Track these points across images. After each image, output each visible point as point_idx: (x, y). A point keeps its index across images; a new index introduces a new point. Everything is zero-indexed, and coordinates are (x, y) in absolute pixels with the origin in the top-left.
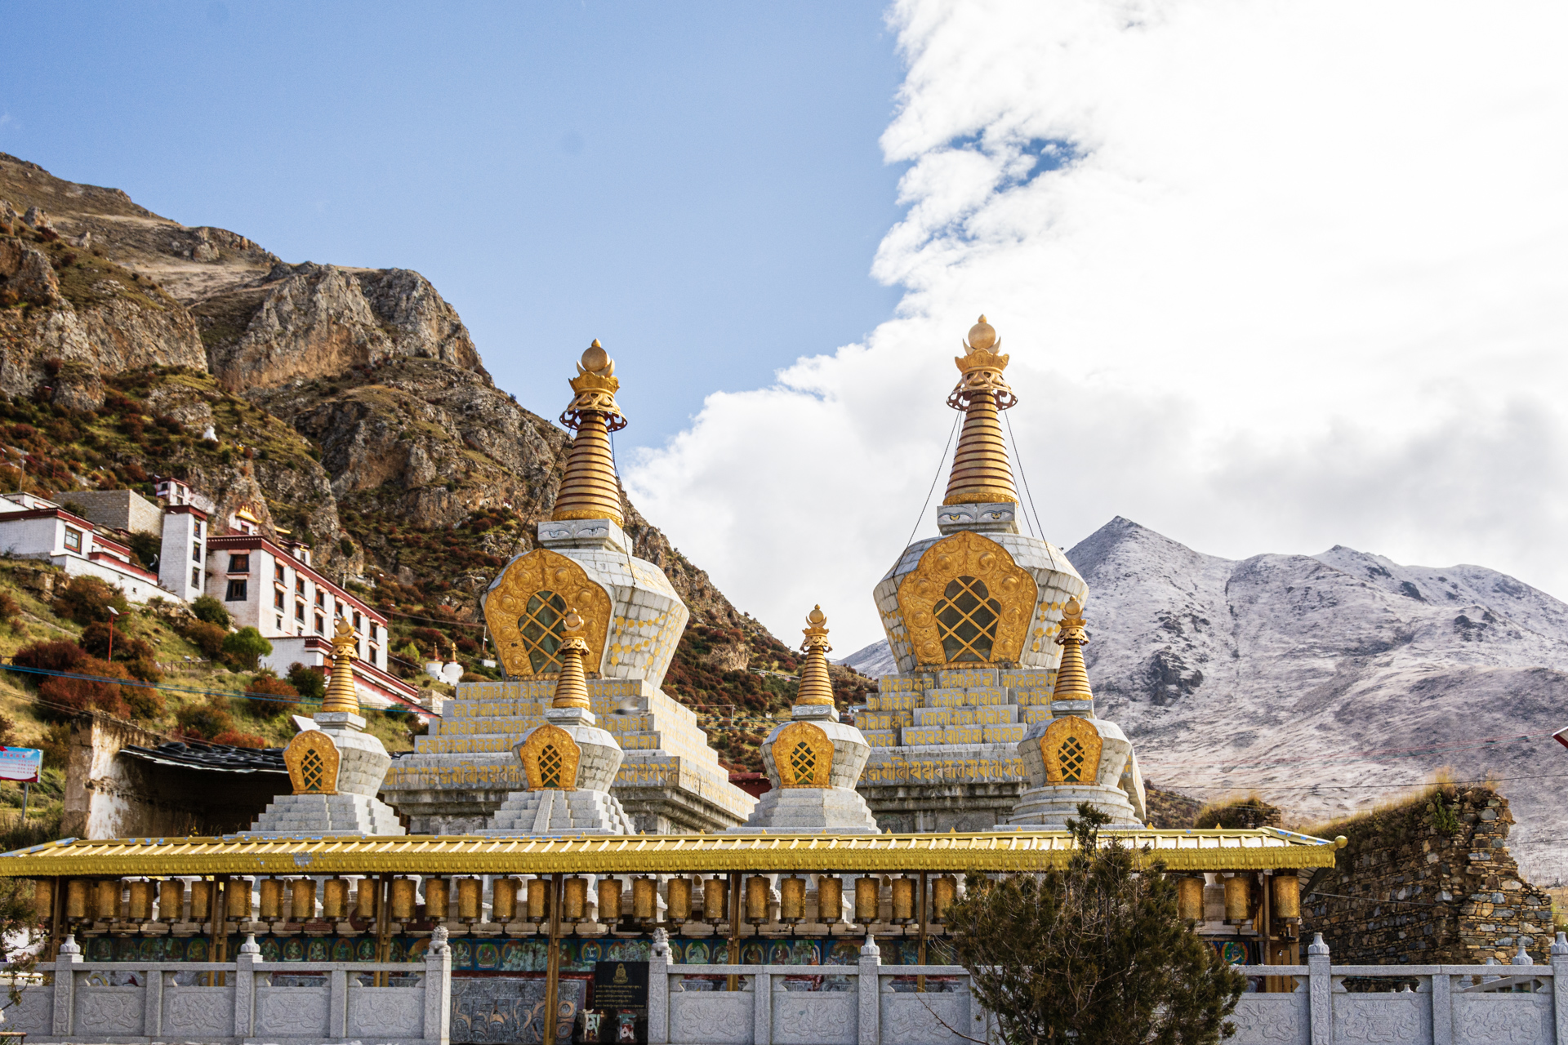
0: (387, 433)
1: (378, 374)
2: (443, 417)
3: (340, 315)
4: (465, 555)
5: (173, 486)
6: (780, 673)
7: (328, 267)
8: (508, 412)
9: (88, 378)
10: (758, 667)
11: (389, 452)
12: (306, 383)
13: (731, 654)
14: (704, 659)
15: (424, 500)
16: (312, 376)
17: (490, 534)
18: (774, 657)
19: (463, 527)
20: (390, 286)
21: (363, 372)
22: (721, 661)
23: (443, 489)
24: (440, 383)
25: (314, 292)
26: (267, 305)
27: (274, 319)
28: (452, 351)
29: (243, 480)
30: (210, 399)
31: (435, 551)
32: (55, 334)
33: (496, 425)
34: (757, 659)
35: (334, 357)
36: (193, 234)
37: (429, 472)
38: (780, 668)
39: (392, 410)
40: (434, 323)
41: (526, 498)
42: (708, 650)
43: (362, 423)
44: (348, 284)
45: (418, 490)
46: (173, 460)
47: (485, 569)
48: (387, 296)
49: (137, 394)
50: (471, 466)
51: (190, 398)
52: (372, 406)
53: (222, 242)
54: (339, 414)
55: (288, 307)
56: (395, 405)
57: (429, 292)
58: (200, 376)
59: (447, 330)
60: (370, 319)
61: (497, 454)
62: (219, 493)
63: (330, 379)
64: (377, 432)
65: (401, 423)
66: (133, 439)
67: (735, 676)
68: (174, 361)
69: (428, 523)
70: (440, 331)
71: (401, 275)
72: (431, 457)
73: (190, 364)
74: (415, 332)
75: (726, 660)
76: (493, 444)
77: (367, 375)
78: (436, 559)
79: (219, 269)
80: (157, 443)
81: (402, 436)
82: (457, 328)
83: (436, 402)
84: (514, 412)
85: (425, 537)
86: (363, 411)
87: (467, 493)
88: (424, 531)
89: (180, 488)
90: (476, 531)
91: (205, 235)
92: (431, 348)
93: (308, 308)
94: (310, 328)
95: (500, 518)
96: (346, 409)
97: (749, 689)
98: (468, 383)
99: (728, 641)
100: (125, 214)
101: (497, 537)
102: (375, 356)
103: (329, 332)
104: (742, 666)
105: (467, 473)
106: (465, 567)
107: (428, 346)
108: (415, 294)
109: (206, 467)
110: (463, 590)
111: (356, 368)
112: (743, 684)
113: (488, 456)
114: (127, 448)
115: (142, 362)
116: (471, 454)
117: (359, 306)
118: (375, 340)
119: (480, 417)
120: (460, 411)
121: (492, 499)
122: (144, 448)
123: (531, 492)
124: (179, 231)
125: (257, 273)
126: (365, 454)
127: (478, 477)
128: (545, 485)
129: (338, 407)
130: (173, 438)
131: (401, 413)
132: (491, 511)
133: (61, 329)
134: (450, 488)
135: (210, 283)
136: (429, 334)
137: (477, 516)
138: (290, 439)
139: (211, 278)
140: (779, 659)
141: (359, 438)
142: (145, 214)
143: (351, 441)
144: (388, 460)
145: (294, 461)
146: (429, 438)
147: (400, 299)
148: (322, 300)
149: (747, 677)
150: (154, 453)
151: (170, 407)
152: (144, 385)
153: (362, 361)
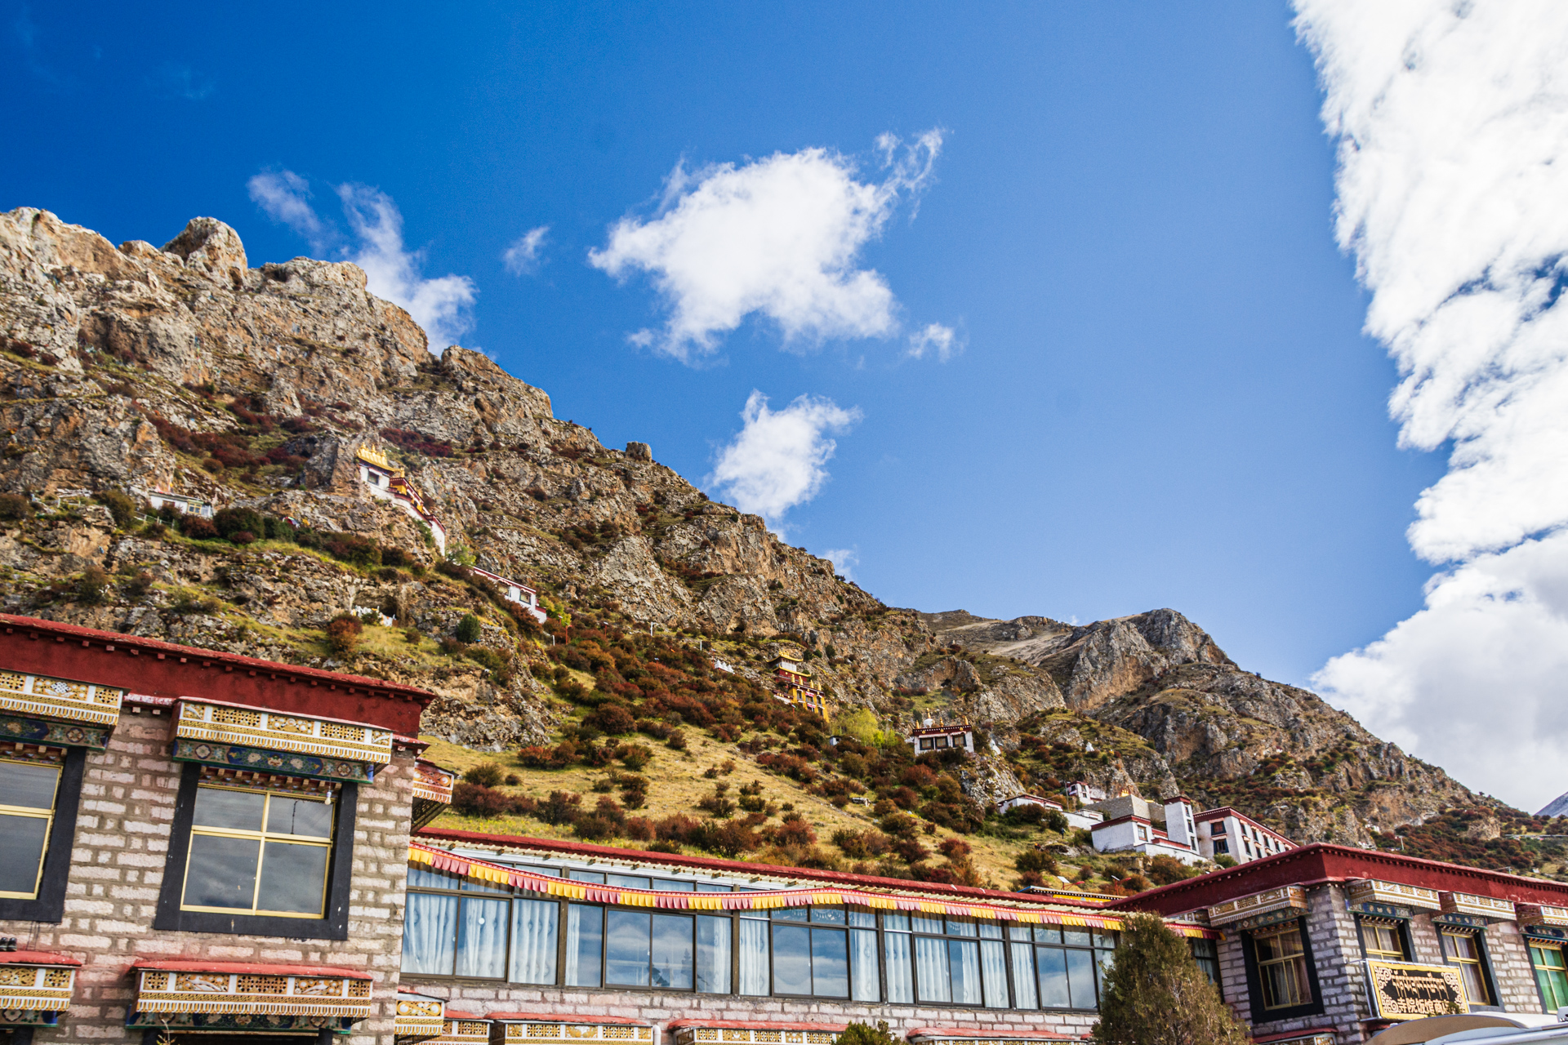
0: (1187, 720)
1: (1163, 682)
2: (1219, 700)
3: (1128, 650)
4: (1266, 792)
5: (1079, 786)
6: (1532, 835)
7: (1113, 621)
8: (1261, 686)
9: (1009, 729)
10: (1510, 833)
11: (1191, 732)
12: (1116, 699)
13: (1486, 827)
14: (1464, 835)
15: (1224, 760)
16: (1119, 694)
17: (1278, 774)
18: (1520, 823)
19: (1257, 773)
20: (1154, 622)
21: (1152, 683)
22: (1479, 834)
23: (1236, 749)
24: (1206, 677)
25: (1109, 639)
26: (1081, 656)
27: (1088, 664)
28: (1206, 654)
29: (1118, 773)
30: (1075, 725)
31: (1243, 794)
32: (984, 707)
33: (1256, 697)
34: (1506, 827)
35: (1130, 678)
36: (1013, 624)
37: (1222, 739)
38: (1529, 830)
39: (1186, 704)
40: (1190, 638)
41: (1290, 743)
42: (1465, 827)
43: (1168, 717)
44: (1129, 629)
45: (1218, 754)
46: (1073, 770)
47: (1284, 799)
48: (1154, 629)
49: (1032, 732)
50: (1250, 729)
51: (1066, 726)
52: (1172, 704)
53: (1032, 624)
54: (1150, 715)
55: (1095, 653)
56: (1187, 700)
57: (1182, 620)
58: (1065, 712)
59: (1199, 641)
60: (1148, 648)
61: (1262, 716)
62: (1107, 784)
63: (1132, 693)
64: (1180, 721)
65: (1195, 711)
66: (1045, 762)
67: (1494, 844)
68: (1047, 706)
69: (1231, 776)
70: (1195, 642)
71: (1159, 613)
72: (1221, 729)
73: (1056, 706)
74: (1179, 648)
75: (1483, 832)
76: (1257, 710)
77: (1156, 685)
78: (1246, 800)
79: (1035, 641)
80: (1060, 761)
81: (1198, 720)
82: (1205, 638)
83: (1209, 691)
84: (1265, 685)
85: (1232, 786)
86: (1166, 709)
87: (1253, 748)
88: (1230, 781)
89: (1083, 787)
90: (1268, 773)
91: (1020, 623)
92: (1192, 656)
93: (1107, 651)
94: (1112, 663)
95: (1282, 760)
96: (1154, 710)
97: (1511, 852)
98: (1225, 673)
99: (1480, 817)
100: (970, 623)
101: (1285, 775)
102: (1157, 671)
103: (1124, 662)
104: (1496, 835)
105: (1249, 734)
106: (1269, 801)
107: (1190, 655)
108: (1172, 623)
109: (1094, 770)
110: (1274, 817)
111: (1146, 682)
112: (1504, 849)
113: (1257, 719)
114: (1044, 768)
115: (1029, 712)
116: (1246, 720)
117: (1138, 639)
118: (1155, 659)
119: (1243, 694)
120: (1227, 693)
121: (1269, 749)
122: (1053, 766)
123: (1293, 737)
124: (1005, 624)
125: (1061, 637)
126: (1176, 737)
127: (1257, 735)
128: (1302, 731)
129: (1149, 710)
130: (1070, 755)
131: (1193, 704)
132: (1274, 757)
133: (987, 703)
134: (1241, 748)
135: (1034, 652)
136: (1188, 647)
137: (1265, 763)
138: (1132, 739)
139: (1033, 648)
140: (1525, 823)
141: (1169, 728)
142: (980, 620)
143: (1164, 731)
144: (1192, 738)
145: (1139, 753)
146: (1216, 717)
147: (1163, 629)
148: (1115, 643)
149: (1506, 843)
150: (1061, 768)
151: (1054, 736)
152: (1035, 726)
153: (1149, 676)
